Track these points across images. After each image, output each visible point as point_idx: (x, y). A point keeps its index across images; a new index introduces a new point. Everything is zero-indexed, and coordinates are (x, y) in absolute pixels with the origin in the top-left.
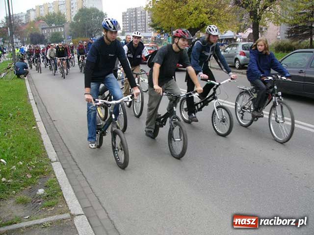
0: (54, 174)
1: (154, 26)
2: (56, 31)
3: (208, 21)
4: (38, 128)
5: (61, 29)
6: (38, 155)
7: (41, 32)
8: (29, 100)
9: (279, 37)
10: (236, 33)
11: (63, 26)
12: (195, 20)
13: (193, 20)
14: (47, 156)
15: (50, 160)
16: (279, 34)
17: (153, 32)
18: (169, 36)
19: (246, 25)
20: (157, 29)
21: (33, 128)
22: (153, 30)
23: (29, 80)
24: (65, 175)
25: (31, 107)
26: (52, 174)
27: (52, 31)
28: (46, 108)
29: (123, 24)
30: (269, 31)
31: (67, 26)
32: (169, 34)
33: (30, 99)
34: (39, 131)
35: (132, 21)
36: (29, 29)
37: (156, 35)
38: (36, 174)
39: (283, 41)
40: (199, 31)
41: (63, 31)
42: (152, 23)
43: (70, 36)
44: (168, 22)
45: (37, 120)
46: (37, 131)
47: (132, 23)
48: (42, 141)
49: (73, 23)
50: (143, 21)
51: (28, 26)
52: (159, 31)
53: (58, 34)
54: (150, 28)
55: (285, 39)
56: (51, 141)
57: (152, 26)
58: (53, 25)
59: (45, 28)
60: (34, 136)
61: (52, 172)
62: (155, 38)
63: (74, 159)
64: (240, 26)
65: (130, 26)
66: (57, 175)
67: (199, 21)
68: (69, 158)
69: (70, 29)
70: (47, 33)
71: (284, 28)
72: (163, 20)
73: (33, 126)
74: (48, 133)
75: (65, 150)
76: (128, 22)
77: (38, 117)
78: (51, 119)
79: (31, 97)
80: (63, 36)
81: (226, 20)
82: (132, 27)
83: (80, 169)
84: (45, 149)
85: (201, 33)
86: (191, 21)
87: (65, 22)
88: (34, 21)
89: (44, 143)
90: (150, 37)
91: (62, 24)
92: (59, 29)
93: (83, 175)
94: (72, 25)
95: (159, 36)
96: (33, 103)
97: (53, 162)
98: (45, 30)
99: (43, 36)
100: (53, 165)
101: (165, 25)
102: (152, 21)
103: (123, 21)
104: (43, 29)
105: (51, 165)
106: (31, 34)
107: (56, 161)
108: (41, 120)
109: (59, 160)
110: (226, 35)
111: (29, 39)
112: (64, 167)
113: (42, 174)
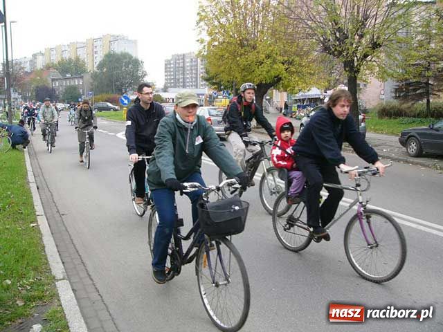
0: (59, 300)
1: (209, 80)
2: (72, 84)
3: (285, 75)
4: (38, 226)
5: (79, 81)
6: (36, 269)
7: (50, 85)
8: (28, 183)
9: (383, 97)
10: (323, 91)
11: (82, 77)
12: (267, 72)
13: (265, 73)
14: (49, 271)
15: (54, 277)
16: (382, 92)
17: (207, 88)
18: (230, 94)
19: (338, 80)
20: (214, 84)
21: (32, 225)
22: (208, 85)
23: (29, 153)
24: (75, 301)
25: (30, 193)
26: (56, 301)
27: (66, 83)
28: (52, 195)
29: (166, 76)
30: (369, 88)
31: (87, 77)
32: (230, 92)
33: (30, 181)
34: (40, 231)
35: (179, 71)
36: (34, 80)
37: (211, 92)
38: (31, 299)
39: (389, 102)
40: (273, 88)
41: (81, 83)
42: (206, 75)
43: (92, 90)
44: (230, 75)
45: (37, 213)
46: (37, 230)
47: (179, 75)
48: (44, 247)
49: (96, 72)
50: (194, 72)
51: (32, 76)
52: (216, 86)
53: (74, 88)
54: (204, 82)
55: (392, 100)
56: (57, 246)
57: (207, 80)
58: (68, 75)
59: (57, 80)
60: (31, 238)
61: (55, 296)
62: (210, 96)
63: (89, 275)
64: (329, 81)
65: (175, 79)
66: (62, 302)
67: (273, 73)
68: (83, 274)
69: (91, 81)
70: (59, 86)
71: (391, 84)
72: (223, 71)
73: (32, 222)
74: (52, 234)
75: (77, 262)
76: (172, 73)
77: (39, 209)
78: (58, 211)
79: (31, 177)
80: (81, 91)
81: (310, 74)
82: (179, 80)
83: (98, 291)
84: (46, 259)
85: (274, 91)
86: (262, 74)
87: (84, 71)
88: (42, 70)
89: (46, 249)
90: (203, 95)
91: (80, 74)
92: (76, 81)
93: (103, 301)
94: (94, 76)
95: (215, 94)
96: (33, 187)
97: (57, 280)
98: (57, 83)
99: (53, 90)
100: (58, 286)
101: (224, 78)
102: (207, 73)
103: (166, 72)
104: (53, 80)
105: (55, 285)
106: (37, 87)
107: (63, 279)
108: (43, 214)
109: (68, 277)
110: (310, 93)
111: (34, 94)
112: (75, 288)
113: (40, 298)
